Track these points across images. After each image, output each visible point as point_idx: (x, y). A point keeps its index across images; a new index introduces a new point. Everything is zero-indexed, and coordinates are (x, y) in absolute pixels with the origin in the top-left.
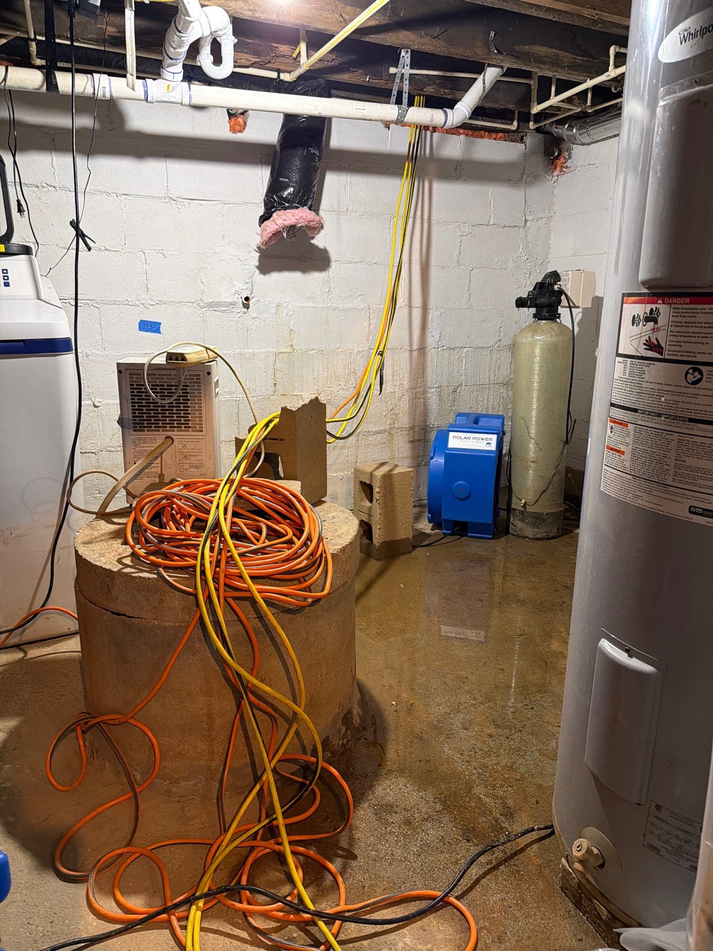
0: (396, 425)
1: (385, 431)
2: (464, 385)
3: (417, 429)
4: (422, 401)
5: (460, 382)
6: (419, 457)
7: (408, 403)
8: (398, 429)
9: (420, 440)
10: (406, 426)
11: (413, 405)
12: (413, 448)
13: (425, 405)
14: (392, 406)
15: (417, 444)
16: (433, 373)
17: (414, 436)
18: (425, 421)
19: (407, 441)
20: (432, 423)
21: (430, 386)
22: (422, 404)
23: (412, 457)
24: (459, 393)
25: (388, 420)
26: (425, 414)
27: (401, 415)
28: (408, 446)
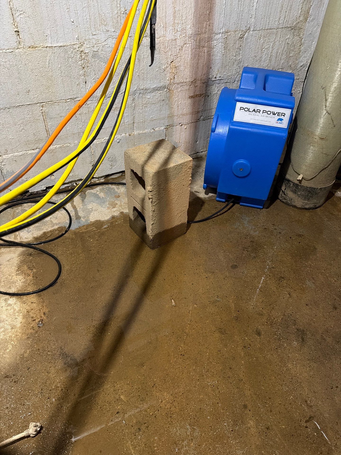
0: (176, 80)
1: (164, 87)
2: (252, 29)
3: (198, 83)
4: (206, 49)
5: (249, 26)
6: (198, 112)
7: (190, 53)
8: (178, 84)
9: (201, 95)
10: (188, 80)
11: (196, 56)
12: (194, 104)
13: (209, 55)
14: (172, 57)
15: (197, 99)
16: (220, 14)
17: (195, 91)
18: (208, 73)
19: (187, 96)
20: (215, 76)
21: (216, 32)
22: (206, 54)
23: (192, 113)
24: (247, 39)
25: (168, 75)
26: (209, 66)
27: (182, 68)
28: (189, 102)
